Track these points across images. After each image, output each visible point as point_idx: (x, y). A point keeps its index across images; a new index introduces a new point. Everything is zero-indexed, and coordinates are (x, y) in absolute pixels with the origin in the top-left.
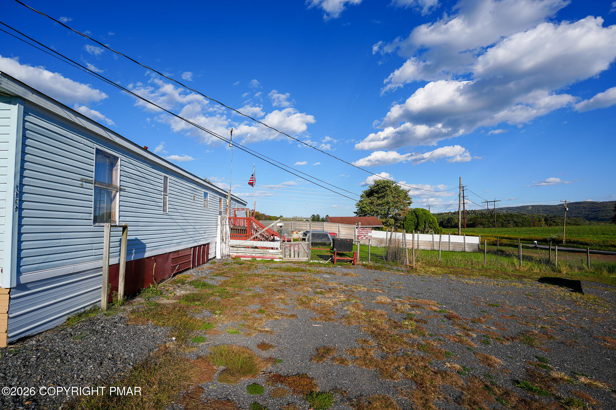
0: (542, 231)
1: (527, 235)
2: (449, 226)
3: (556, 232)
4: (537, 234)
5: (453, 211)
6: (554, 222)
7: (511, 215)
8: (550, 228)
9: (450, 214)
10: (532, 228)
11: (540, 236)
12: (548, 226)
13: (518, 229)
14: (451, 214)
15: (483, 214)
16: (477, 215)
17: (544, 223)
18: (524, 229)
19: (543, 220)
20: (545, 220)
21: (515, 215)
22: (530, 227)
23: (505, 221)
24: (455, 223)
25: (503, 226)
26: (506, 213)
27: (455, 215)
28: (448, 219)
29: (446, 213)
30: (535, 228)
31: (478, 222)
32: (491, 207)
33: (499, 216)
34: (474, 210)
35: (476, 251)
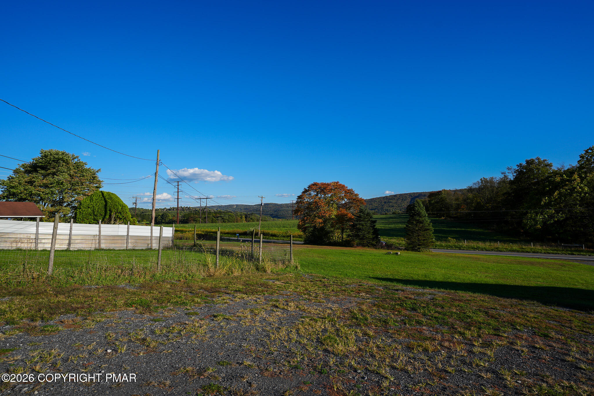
0: (244, 225)
1: (231, 229)
2: (163, 222)
3: (254, 226)
4: (240, 228)
5: (168, 208)
6: (251, 219)
7: (220, 212)
8: (249, 223)
9: (165, 210)
10: (236, 223)
11: (241, 230)
12: (247, 222)
13: (224, 224)
14: (166, 210)
15: (196, 210)
16: (191, 212)
17: (244, 219)
18: (229, 224)
19: (244, 216)
20: (246, 217)
21: (223, 212)
22: (234, 223)
23: (214, 217)
24: (169, 220)
25: (212, 222)
26: (216, 211)
27: (170, 211)
28: (162, 215)
29: (161, 209)
30: (238, 223)
31: (192, 217)
32: (203, 205)
33: (210, 213)
34: (188, 207)
35: (167, 248)
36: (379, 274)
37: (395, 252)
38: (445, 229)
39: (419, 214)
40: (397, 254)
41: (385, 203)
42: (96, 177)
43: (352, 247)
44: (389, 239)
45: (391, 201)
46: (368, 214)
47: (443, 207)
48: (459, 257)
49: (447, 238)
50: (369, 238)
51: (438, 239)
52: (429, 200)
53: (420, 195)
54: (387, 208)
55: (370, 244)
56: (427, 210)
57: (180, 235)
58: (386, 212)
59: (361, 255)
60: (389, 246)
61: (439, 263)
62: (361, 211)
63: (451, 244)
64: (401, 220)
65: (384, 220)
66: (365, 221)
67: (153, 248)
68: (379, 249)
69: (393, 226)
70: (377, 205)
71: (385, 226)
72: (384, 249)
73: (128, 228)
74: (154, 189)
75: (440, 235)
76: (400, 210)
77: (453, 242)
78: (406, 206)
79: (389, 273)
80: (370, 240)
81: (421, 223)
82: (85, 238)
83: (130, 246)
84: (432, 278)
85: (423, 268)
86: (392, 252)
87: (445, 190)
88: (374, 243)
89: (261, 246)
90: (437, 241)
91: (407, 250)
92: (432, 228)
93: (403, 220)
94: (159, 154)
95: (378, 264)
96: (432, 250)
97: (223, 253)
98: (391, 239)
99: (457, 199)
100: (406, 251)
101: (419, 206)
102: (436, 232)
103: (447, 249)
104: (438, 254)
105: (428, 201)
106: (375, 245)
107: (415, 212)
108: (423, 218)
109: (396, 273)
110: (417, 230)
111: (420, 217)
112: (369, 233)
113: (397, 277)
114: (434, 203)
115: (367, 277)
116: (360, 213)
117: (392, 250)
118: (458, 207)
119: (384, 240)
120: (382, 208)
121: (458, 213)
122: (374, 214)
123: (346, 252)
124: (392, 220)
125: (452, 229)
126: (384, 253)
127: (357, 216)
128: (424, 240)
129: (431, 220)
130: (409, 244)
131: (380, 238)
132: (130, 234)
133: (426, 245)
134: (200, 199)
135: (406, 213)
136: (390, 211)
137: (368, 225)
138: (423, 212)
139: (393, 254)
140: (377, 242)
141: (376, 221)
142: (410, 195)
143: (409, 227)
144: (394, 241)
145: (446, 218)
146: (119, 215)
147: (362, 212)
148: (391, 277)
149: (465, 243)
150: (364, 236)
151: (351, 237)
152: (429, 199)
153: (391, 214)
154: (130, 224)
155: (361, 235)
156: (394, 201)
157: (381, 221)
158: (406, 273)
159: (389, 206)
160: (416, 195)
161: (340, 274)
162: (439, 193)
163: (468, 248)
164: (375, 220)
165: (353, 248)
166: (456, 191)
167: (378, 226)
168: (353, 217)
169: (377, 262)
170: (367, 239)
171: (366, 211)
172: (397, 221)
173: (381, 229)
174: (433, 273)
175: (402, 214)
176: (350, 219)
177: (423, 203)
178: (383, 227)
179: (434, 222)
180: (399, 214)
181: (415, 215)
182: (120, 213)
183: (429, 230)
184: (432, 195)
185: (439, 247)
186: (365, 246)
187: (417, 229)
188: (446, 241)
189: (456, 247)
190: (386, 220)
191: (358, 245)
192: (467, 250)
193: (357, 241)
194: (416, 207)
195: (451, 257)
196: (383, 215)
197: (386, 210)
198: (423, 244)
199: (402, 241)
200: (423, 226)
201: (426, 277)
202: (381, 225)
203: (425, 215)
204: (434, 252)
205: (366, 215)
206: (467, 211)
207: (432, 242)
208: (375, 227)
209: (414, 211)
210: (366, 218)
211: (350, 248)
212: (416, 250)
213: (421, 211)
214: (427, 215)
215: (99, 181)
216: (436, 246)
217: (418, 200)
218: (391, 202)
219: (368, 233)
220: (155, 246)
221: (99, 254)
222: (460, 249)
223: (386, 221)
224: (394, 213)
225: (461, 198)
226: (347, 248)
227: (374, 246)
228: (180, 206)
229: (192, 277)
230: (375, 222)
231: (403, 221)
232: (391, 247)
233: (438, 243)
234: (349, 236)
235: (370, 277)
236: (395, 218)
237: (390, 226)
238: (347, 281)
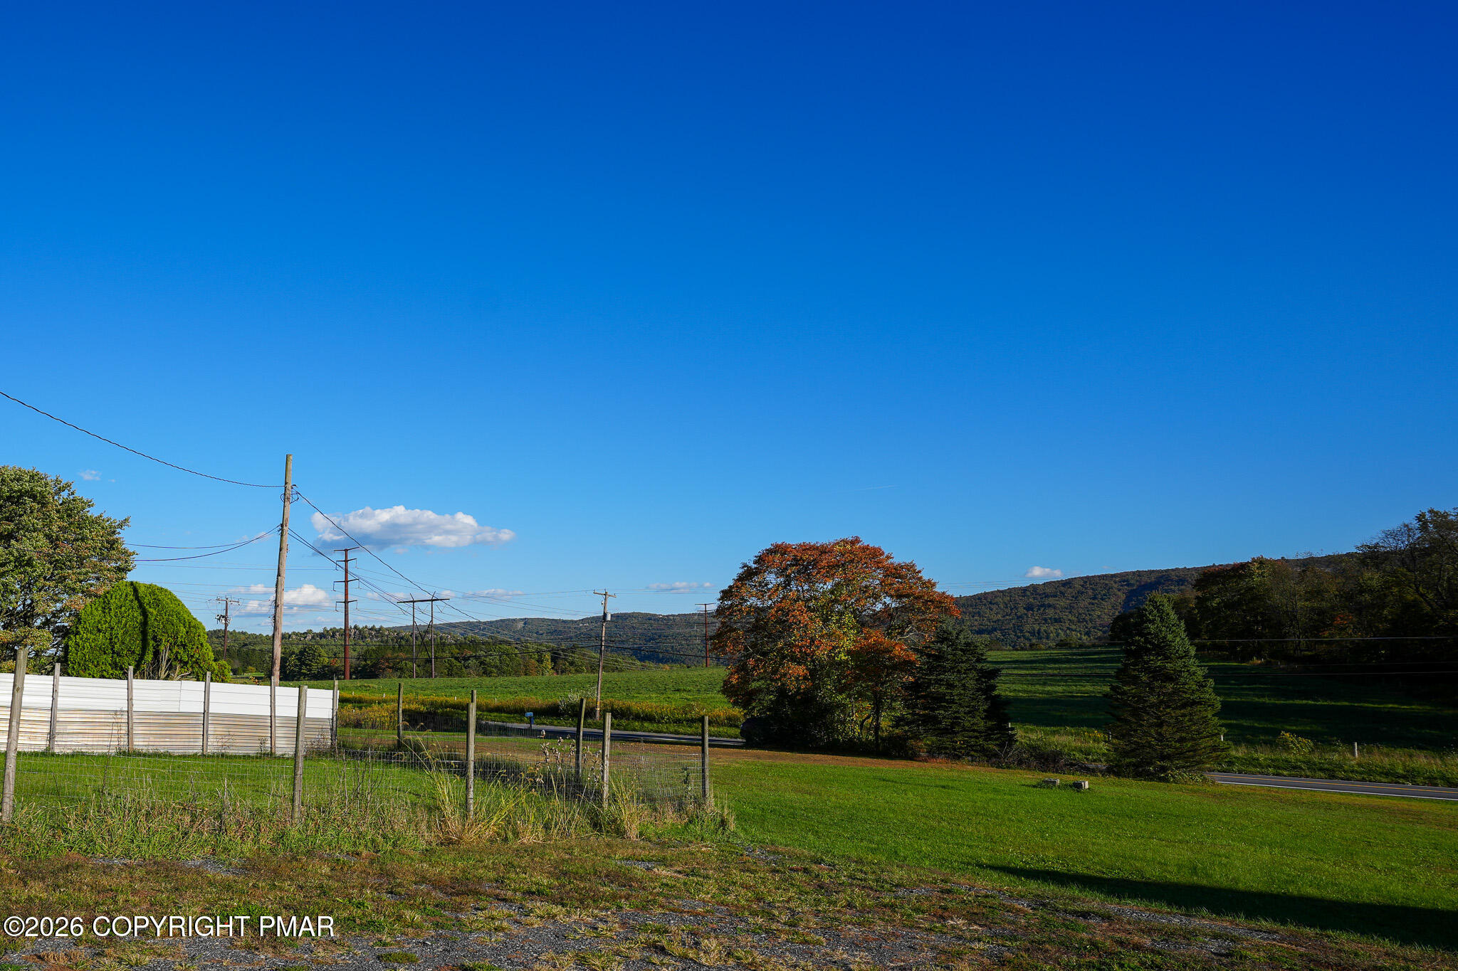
0: (547, 685)
1: (509, 695)
2: (305, 674)
3: (581, 686)
4: (535, 695)
5: (318, 630)
6: (572, 664)
7: (474, 644)
8: (564, 677)
9: (309, 637)
10: (523, 678)
11: (539, 700)
12: (557, 673)
13: (487, 681)
14: (313, 637)
15: (402, 638)
16: (387, 641)
17: (549, 665)
18: (501, 680)
19: (548, 656)
20: (554, 660)
21: (483, 644)
22: (519, 676)
23: (456, 659)
24: (320, 666)
25: (450, 675)
26: (460, 638)
27: (324, 641)
28: (302, 653)
29: (296, 634)
30: (529, 678)
31: (387, 660)
32: (423, 620)
33: (442, 645)
34: (377, 627)
35: (317, 754)
36: (1015, 857)
37: (1071, 779)
38: (1267, 700)
39: (1162, 649)
40: (1078, 786)
41: (1029, 608)
42: (115, 541)
43: (911, 759)
44: (1046, 734)
45: (1051, 601)
46: (969, 648)
47: (1257, 623)
48: (1328, 807)
49: (1277, 733)
50: (974, 731)
51: (1239, 735)
52: (1197, 598)
53: (1162, 579)
54: (1036, 627)
55: (976, 751)
56: (1193, 633)
57: (352, 712)
58: (1034, 641)
59: (944, 787)
60: (1047, 760)
61: (1246, 822)
62: (943, 637)
63: (1291, 757)
64: (1092, 667)
65: (1027, 669)
66: (959, 672)
67: (279, 753)
68: (1009, 768)
69: (1060, 689)
70: (999, 616)
71: (1030, 688)
72: (1029, 767)
73: (207, 692)
74: (279, 575)
75: (1245, 723)
76: (1088, 634)
77: (1299, 748)
78: (1108, 620)
79: (1051, 854)
80: (976, 737)
81: (1169, 678)
82: (92, 718)
83: (213, 746)
84: (1219, 878)
85: (1181, 842)
86: (1058, 781)
87: (1261, 562)
88: (992, 746)
89: (607, 752)
90: (1237, 743)
91: (1118, 774)
92: (1213, 696)
93: (1097, 667)
94: (290, 466)
95: (1010, 820)
96: (1216, 775)
97: (488, 770)
98: (1054, 733)
99: (1316, 593)
100: (1112, 778)
101: (1162, 620)
102: (1227, 711)
103: (1278, 774)
104: (1239, 790)
105: (1194, 601)
106: (996, 755)
107: (1146, 639)
108: (1180, 663)
109: (1076, 854)
110: (1152, 706)
111: (1166, 658)
112: (972, 713)
113: (1080, 869)
114: (1218, 609)
115: (969, 864)
116: (942, 642)
117: (1057, 772)
118: (1321, 620)
119: (1025, 735)
120: (1018, 628)
121: (1321, 642)
122: (990, 647)
123: (891, 776)
124: (1056, 669)
125: (1298, 702)
126: (1029, 782)
127: (929, 656)
128: (1182, 740)
129: (1210, 668)
130: (1126, 754)
131: (1012, 729)
132: (213, 709)
133: (1193, 757)
134: (414, 602)
135: (1111, 645)
136: (1048, 638)
137: (971, 684)
138: (1179, 640)
139: (1065, 786)
140: (1001, 746)
141: (999, 670)
142: (1124, 579)
143: (1124, 693)
144: (1064, 740)
145: (1268, 663)
146: (181, 651)
147: (946, 639)
148: (1059, 868)
149: (1355, 756)
150: (953, 725)
151: (908, 724)
152: (1200, 594)
153: (1050, 648)
154: (212, 680)
155: (944, 718)
156: (1062, 603)
157: (1016, 672)
158: (1117, 855)
159: (1045, 620)
160: (1145, 579)
161: (873, 851)
162: (1239, 571)
163: (1368, 774)
164: (991, 667)
165: (916, 764)
166: (1308, 564)
167: (1004, 689)
168: (914, 657)
169: (1006, 812)
170: (966, 734)
171: (961, 637)
172: (1074, 672)
173: (1017, 700)
174: (1224, 860)
175: (1094, 646)
176: (906, 665)
177: (1177, 607)
178: (1025, 691)
179: (1221, 678)
180: (1081, 646)
181: (1148, 651)
182: (184, 646)
183: (1200, 703)
184: (1210, 578)
185: (1243, 764)
186: (957, 757)
187: (1153, 699)
188: (1271, 744)
189: (1311, 766)
190: (1035, 669)
191: (934, 753)
192: (1363, 780)
193: (929, 740)
194: (1152, 622)
195: (1297, 803)
196: (1022, 649)
197: (1033, 633)
198: (1180, 754)
199: (1098, 743)
200: (1175, 692)
201: (1196, 874)
202: (1014, 687)
203: (1187, 652)
204: (1224, 782)
205: (961, 650)
206: (1357, 638)
207: (1215, 748)
208: (996, 693)
209: (1141, 635)
210: (962, 662)
211: (904, 762)
212: (1150, 776)
213: (1170, 637)
214: (1193, 653)
215: (125, 553)
216: (1231, 763)
217: (1159, 597)
218: (1049, 606)
219: (970, 712)
220: (284, 746)
221: (131, 764)
222: (1332, 777)
223: (1034, 672)
224: (1062, 644)
225: (1333, 589)
226: (893, 762)
227: (993, 759)
228: (351, 624)
229: (395, 845)
230: (994, 674)
231: (1098, 671)
232: (1055, 761)
233: (1239, 752)
234: (898, 722)
235: (980, 866)
236: (1068, 661)
237: (1049, 688)
238: (898, 874)
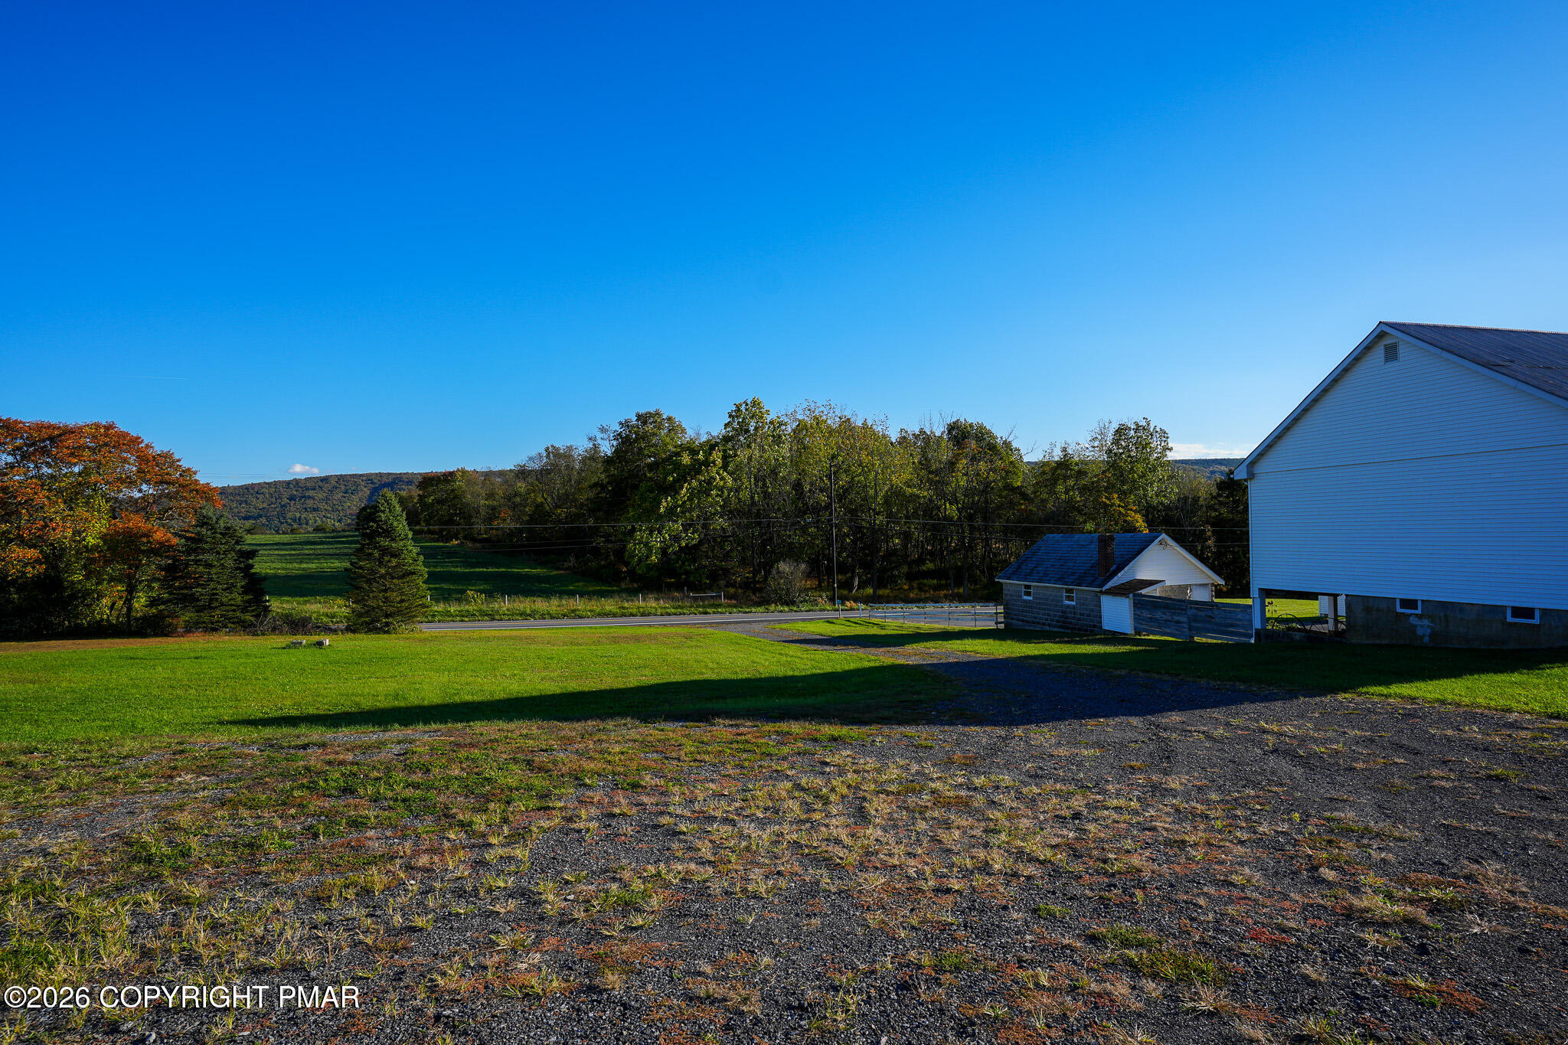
36: (255, 710)
37: (316, 638)
38: (459, 569)
39: (389, 533)
40: (320, 644)
41: (292, 498)
43: (167, 635)
44: (298, 603)
45: (311, 493)
46: (228, 532)
47: (456, 515)
48: (488, 640)
49: (463, 592)
50: (232, 605)
51: (443, 596)
52: (419, 495)
53: (394, 481)
54: (298, 515)
55: (233, 623)
56: (412, 519)
58: (295, 526)
59: (197, 658)
60: (297, 625)
61: (437, 657)
62: (203, 522)
63: (470, 608)
64: (340, 548)
65: (287, 550)
66: (218, 553)
68: (263, 634)
69: (314, 566)
70: (265, 505)
71: (290, 566)
72: (281, 633)
75: (445, 586)
76: (339, 521)
77: (476, 602)
78: (355, 510)
79: (288, 702)
80: (234, 611)
81: (394, 555)
84: (413, 700)
85: (391, 677)
86: (304, 642)
87: (464, 472)
88: (248, 617)
90: (437, 601)
91: (354, 632)
92: (423, 568)
93: (345, 548)
95: (257, 679)
96: (424, 625)
98: (305, 603)
99: (491, 496)
100: (350, 635)
101: (390, 511)
102: (433, 577)
103: (462, 621)
104: (437, 634)
105: (417, 498)
106: (252, 625)
107: (378, 525)
108: (401, 543)
109: (310, 699)
110: (382, 576)
111: (393, 540)
112: (229, 589)
113: (312, 711)
114: (432, 504)
115: (210, 723)
116: (202, 527)
117: (305, 634)
118: (493, 514)
119: (277, 605)
120: (282, 515)
121: (492, 529)
122: (249, 531)
123: (140, 654)
124: (312, 549)
125: (478, 570)
126: (280, 645)
127: (188, 539)
128: (402, 601)
129: (421, 547)
130: (360, 615)
131: (268, 601)
133: (408, 613)
135: (356, 530)
136: (307, 524)
137: (229, 564)
138: (402, 526)
139: (309, 646)
140: (257, 616)
141: (257, 551)
142: (369, 478)
143: (361, 568)
144: (314, 608)
145: (462, 543)
147: (206, 523)
148: (294, 713)
149: (504, 604)
150: (211, 600)
151: (164, 603)
152: (421, 493)
153: (308, 532)
155: (202, 595)
156: (321, 495)
157: (277, 552)
158: (343, 695)
159: (306, 509)
160: (385, 480)
161: (106, 729)
162: (448, 477)
163: (512, 615)
164: (249, 548)
165: (170, 640)
166: (488, 475)
167: (262, 566)
168: (175, 541)
169: (254, 673)
170: (224, 608)
171: (221, 522)
172: (327, 552)
173: (276, 576)
174: (418, 686)
175: (344, 531)
176: (161, 550)
177: (402, 501)
178: (283, 569)
179: (429, 554)
180: (333, 531)
181: (380, 535)
183: (414, 573)
184: (428, 481)
185: (441, 616)
186: (214, 630)
187: (383, 571)
188: (459, 600)
189: (484, 614)
190: (294, 550)
191: (189, 629)
192: (509, 620)
193: (188, 616)
194: (383, 512)
195: (470, 639)
196: (284, 533)
197: (294, 520)
198: (399, 612)
199: (339, 608)
200: (398, 565)
201: (398, 700)
202: (274, 565)
203: (406, 535)
204: (427, 630)
205: (221, 533)
206: (512, 526)
207: (424, 606)
208: (253, 571)
209: (376, 522)
210: (222, 544)
211: (160, 639)
212: (378, 631)
213: (395, 524)
214: (410, 536)
216: (433, 616)
217: (390, 494)
218: (309, 497)
219: (227, 589)
222: (493, 619)
223: (293, 552)
224: (317, 530)
225: (501, 493)
226: (146, 640)
227: (249, 628)
230: (252, 554)
231: (345, 551)
232: (304, 626)
233: (440, 607)
234: (153, 602)
235: (221, 723)
236: (322, 543)
237: (305, 566)
238: (129, 746)
